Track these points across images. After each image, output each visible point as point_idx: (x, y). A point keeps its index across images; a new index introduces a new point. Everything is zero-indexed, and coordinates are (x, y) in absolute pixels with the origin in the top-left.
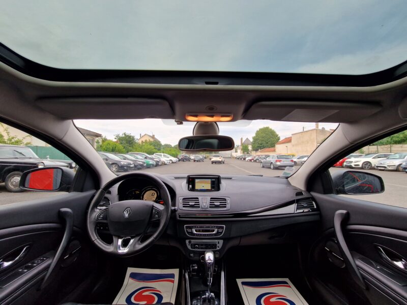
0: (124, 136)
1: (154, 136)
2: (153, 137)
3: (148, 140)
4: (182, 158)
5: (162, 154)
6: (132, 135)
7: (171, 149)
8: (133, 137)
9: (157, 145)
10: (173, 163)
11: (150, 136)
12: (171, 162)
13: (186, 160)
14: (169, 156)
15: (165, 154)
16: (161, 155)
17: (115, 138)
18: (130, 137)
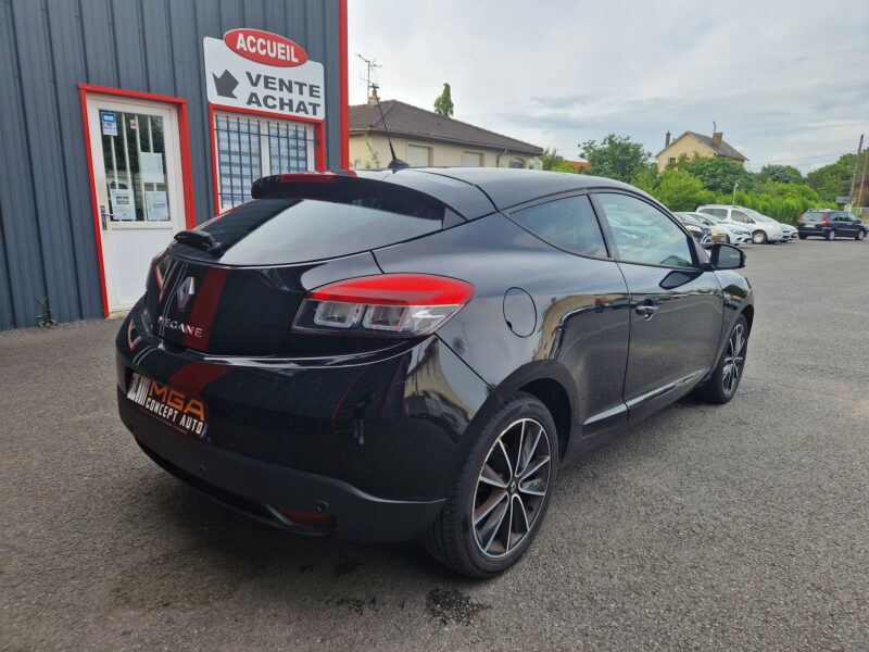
0: (607, 146)
1: (719, 136)
2: (715, 141)
3: (691, 155)
4: (819, 227)
5: (730, 209)
6: (633, 141)
7: (792, 186)
8: (637, 147)
9: (725, 173)
10: (767, 241)
11: (703, 139)
12: (759, 239)
13: (838, 233)
14: (754, 214)
15: (741, 209)
16: (723, 214)
17: (582, 156)
18: (625, 149)
